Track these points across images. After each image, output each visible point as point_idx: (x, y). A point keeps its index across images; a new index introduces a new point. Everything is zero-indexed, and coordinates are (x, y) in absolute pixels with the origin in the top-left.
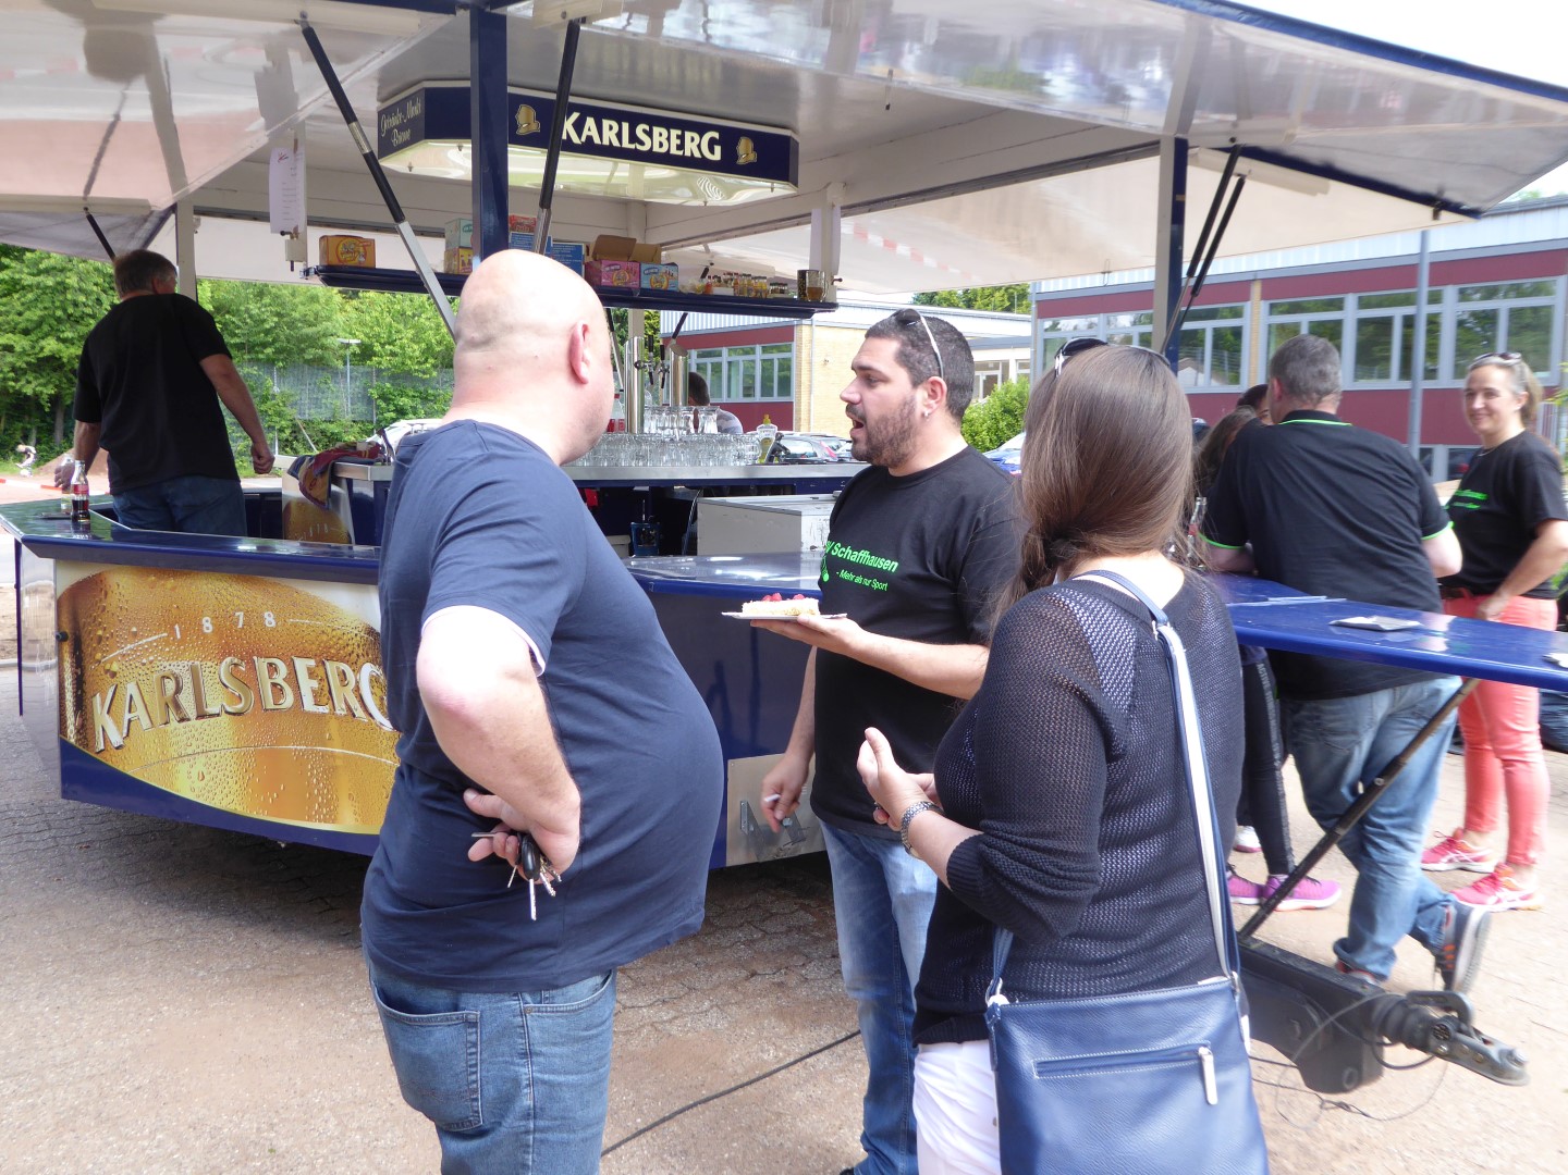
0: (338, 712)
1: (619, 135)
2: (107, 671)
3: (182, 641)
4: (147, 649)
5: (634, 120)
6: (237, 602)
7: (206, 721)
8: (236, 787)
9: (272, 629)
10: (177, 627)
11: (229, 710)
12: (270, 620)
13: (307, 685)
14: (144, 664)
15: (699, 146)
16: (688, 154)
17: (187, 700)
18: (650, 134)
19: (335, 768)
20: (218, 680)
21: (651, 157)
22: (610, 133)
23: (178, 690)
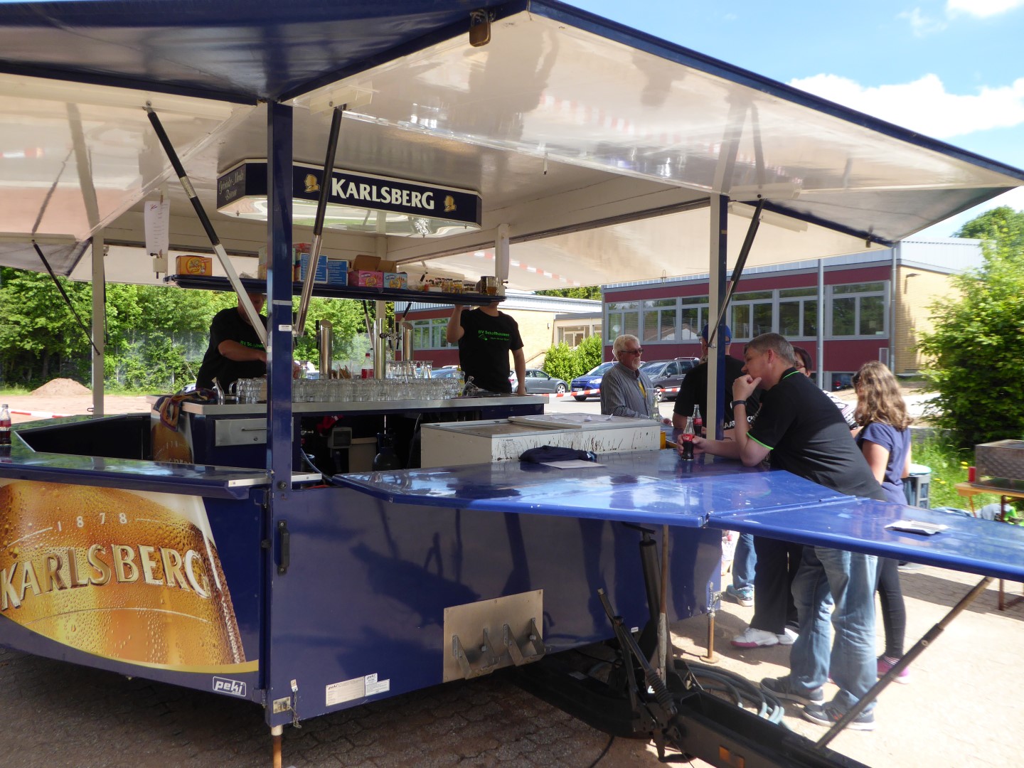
0: (169, 584)
1: (370, 194)
2: (11, 553)
3: (63, 533)
4: (39, 538)
5: (380, 184)
6: (100, 506)
7: (78, 589)
8: (98, 636)
9: (125, 525)
10: (59, 523)
11: (94, 581)
12: (123, 519)
13: (148, 565)
14: (36, 549)
15: (420, 201)
16: (413, 205)
17: (65, 574)
18: (390, 193)
19: (166, 624)
20: (87, 561)
21: (390, 207)
22: (364, 192)
23: (59, 567)
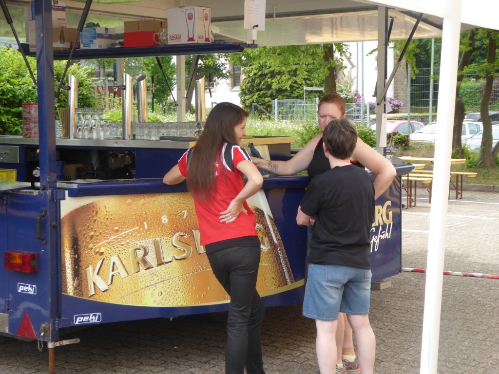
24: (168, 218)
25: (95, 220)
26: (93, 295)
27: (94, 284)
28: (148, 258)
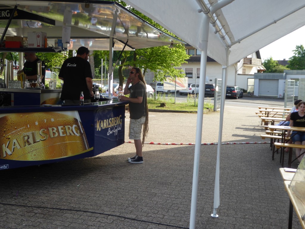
24: (38, 123)
25: (6, 124)
26: (5, 157)
27: (6, 152)
28: (29, 140)
